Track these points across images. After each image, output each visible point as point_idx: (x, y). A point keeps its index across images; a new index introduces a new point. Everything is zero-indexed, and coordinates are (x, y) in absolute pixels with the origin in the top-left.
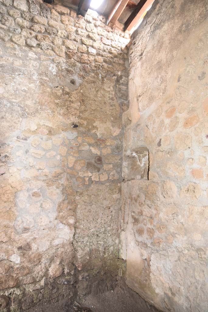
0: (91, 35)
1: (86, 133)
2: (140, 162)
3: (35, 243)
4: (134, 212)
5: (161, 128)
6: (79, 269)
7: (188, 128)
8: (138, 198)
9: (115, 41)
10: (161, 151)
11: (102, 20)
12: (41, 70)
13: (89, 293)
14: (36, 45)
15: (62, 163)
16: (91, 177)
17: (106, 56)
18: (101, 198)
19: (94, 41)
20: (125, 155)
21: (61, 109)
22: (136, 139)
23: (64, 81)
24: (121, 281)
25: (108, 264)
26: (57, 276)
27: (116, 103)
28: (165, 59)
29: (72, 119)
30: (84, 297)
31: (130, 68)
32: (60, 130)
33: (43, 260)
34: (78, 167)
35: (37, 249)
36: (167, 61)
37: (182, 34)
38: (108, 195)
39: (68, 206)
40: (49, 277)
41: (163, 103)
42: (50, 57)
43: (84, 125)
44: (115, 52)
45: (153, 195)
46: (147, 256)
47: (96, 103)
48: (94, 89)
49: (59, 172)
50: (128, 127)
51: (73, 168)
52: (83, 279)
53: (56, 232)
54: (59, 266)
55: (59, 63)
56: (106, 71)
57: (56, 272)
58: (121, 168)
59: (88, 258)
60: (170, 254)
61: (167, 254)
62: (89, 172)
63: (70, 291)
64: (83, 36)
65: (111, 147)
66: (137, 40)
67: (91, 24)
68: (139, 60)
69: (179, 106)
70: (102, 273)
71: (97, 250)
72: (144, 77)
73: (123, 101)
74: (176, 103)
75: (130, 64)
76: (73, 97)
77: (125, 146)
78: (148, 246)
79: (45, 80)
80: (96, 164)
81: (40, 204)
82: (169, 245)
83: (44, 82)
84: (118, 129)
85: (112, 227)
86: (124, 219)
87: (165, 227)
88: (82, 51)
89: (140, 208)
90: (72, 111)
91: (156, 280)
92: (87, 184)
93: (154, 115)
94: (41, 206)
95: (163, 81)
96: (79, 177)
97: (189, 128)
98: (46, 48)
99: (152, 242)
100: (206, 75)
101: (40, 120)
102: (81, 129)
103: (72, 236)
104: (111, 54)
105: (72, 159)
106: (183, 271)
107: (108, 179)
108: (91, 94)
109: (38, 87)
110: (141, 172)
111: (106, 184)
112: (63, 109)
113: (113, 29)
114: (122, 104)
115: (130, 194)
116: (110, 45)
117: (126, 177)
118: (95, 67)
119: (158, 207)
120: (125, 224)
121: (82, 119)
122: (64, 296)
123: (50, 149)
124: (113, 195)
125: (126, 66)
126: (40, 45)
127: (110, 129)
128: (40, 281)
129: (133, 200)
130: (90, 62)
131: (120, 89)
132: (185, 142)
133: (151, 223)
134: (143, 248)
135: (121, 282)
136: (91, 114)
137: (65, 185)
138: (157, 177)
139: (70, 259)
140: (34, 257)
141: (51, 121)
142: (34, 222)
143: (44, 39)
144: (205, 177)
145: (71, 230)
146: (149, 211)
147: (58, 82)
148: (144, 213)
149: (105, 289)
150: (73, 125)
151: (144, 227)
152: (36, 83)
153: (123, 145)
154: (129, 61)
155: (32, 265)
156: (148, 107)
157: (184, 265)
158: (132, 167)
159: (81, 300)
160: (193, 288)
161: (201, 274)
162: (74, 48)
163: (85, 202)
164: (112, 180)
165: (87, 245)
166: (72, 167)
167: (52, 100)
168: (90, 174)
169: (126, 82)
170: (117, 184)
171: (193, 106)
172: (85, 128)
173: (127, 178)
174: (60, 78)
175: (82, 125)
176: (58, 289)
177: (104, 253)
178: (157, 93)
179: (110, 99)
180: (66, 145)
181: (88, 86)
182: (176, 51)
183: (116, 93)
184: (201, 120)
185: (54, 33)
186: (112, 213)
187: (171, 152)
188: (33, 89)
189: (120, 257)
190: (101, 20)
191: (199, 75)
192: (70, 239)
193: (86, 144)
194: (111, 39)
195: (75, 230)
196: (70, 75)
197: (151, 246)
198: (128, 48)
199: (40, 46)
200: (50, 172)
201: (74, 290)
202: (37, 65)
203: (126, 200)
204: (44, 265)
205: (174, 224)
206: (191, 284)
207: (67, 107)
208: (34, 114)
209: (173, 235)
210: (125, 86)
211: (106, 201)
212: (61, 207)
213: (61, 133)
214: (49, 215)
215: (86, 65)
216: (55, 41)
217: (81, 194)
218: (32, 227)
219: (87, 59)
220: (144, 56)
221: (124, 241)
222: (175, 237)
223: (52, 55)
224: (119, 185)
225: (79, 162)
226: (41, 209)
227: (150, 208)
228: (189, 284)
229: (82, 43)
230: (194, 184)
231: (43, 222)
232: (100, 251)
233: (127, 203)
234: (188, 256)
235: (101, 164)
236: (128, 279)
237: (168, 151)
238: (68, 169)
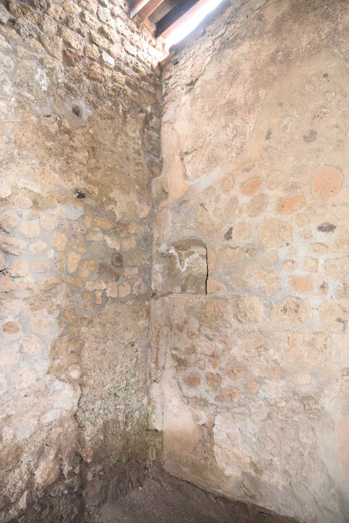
0: (106, 29)
1: (98, 210)
2: (181, 265)
3: (8, 425)
4: (175, 349)
5: (233, 210)
6: (89, 461)
7: (285, 214)
8: (186, 325)
9: (142, 50)
10: (231, 247)
11: (123, 7)
12: (19, 76)
13: (104, 501)
14: (7, 20)
15: (58, 264)
16: (105, 290)
17: (130, 74)
18: (121, 328)
19: (111, 41)
20: (157, 252)
21: (57, 161)
22: (178, 225)
23: (61, 106)
24: (153, 467)
25: (132, 442)
26: (50, 483)
27: (144, 159)
28: (243, 99)
29: (76, 183)
30: (97, 509)
31: (164, 103)
32: (55, 202)
33: (25, 458)
34: (85, 273)
35: (14, 437)
36: (246, 104)
37: (276, 65)
38: (130, 322)
39: (68, 346)
40: (36, 487)
41: (237, 169)
42: (35, 54)
43: (94, 195)
44: (143, 70)
45: (216, 319)
46: (207, 419)
47: (115, 157)
48: (111, 131)
49: (53, 282)
50: (163, 204)
51: (76, 275)
52: (96, 478)
53: (49, 398)
54: (54, 463)
55: (53, 69)
56: (130, 102)
57: (49, 475)
58: (150, 275)
59: (102, 438)
60: (253, 410)
61: (247, 412)
62: (102, 281)
63: (73, 505)
64: (93, 28)
65: (136, 238)
66: (182, 58)
67: (105, 9)
68: (186, 93)
69: (267, 177)
70: (124, 461)
71: (116, 421)
72: (196, 123)
73: (154, 159)
74: (263, 173)
75: (164, 96)
76: (77, 141)
77: (158, 236)
78: (210, 402)
79: (27, 99)
80: (112, 267)
81: (19, 346)
82: (251, 396)
83: (25, 101)
84: (148, 206)
85: (138, 377)
86: (156, 362)
87: (243, 369)
88: (92, 56)
89: (189, 341)
90: (76, 166)
91: (226, 454)
92: (99, 304)
93: (217, 187)
94: (20, 350)
95: (237, 133)
96: (86, 291)
97: (287, 213)
98: (27, 34)
99: (218, 395)
100: (317, 135)
101: (17, 178)
102: (89, 201)
103: (76, 402)
104: (136, 72)
105: (75, 256)
106: (277, 434)
107: (131, 294)
108: (106, 138)
109: (13, 110)
110: (182, 281)
111: (127, 303)
112: (59, 160)
113: (140, 29)
114: (151, 164)
115: (168, 318)
116: (136, 56)
117: (159, 290)
118: (114, 90)
119: (228, 337)
120: (159, 371)
121: (90, 182)
122: (63, 518)
123: (36, 236)
124: (138, 321)
125: (158, 97)
126: (15, 23)
127: (135, 206)
128: (17, 500)
129: (174, 329)
130: (105, 80)
131: (150, 136)
132: (281, 235)
133: (214, 366)
134: (198, 407)
135: (154, 470)
136: (106, 175)
137: (63, 306)
138: (223, 289)
139: (73, 445)
140: (8, 455)
141: (38, 182)
142: (8, 384)
143: (24, 14)
144: (316, 289)
145: (75, 390)
146: (210, 346)
147: (52, 106)
148: (199, 350)
149: (128, 487)
150: (77, 192)
151: (200, 372)
152: (10, 101)
153: (153, 234)
154: (162, 90)
155: (3, 472)
156: (205, 173)
157: (280, 424)
158: (168, 273)
159: (92, 516)
160: (295, 457)
161: (309, 433)
162: (79, 47)
163: (96, 337)
164: (137, 294)
165: (99, 414)
166: (74, 272)
167: (40, 141)
168: (104, 286)
169: (158, 125)
170: (144, 303)
171: (295, 180)
172: (97, 200)
173: (160, 292)
174: (55, 99)
175: (91, 194)
176: (52, 507)
177: (126, 424)
178: (225, 152)
179: (135, 152)
180: (64, 231)
181: (103, 123)
182: (264, 90)
183: (143, 143)
184: (309, 202)
185: (42, 7)
186: (137, 353)
187: (251, 250)
188: (4, 114)
189: (150, 428)
190: (121, 7)
191: (304, 134)
192: (73, 407)
193: (99, 230)
194: (137, 46)
195: (81, 390)
196: (73, 98)
197: (215, 403)
198: (162, 67)
199: (15, 26)
200: (36, 283)
201: (79, 502)
202: (10, 63)
203: (160, 328)
204: (26, 466)
205: (260, 363)
206: (293, 450)
207: (66, 157)
208: (7, 163)
209: (260, 381)
210: (156, 133)
211: (128, 332)
212: (57, 349)
213: (56, 207)
214: (35, 367)
215: (99, 85)
216: (44, 24)
217: (90, 322)
218: (4, 395)
219: (100, 72)
220: (197, 87)
221: (158, 400)
222: (264, 383)
223: (40, 51)
224: (147, 303)
225: (86, 263)
226: (20, 356)
227: (211, 340)
228: (289, 451)
229: (92, 41)
230: (296, 299)
231: (25, 381)
232: (119, 422)
233: (162, 334)
234: (287, 411)
235: (121, 267)
236: (167, 462)
237: (246, 247)
238: (68, 277)
